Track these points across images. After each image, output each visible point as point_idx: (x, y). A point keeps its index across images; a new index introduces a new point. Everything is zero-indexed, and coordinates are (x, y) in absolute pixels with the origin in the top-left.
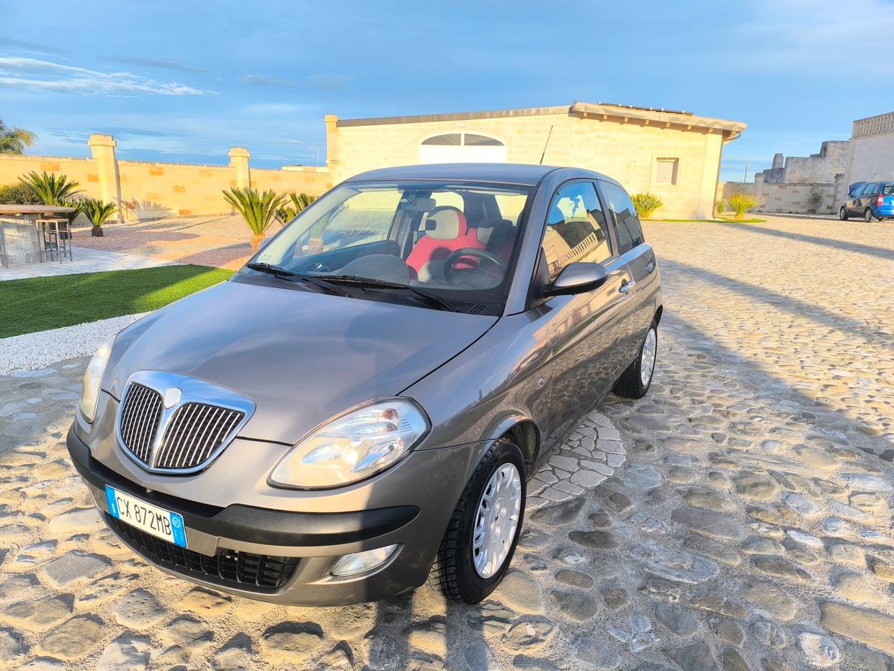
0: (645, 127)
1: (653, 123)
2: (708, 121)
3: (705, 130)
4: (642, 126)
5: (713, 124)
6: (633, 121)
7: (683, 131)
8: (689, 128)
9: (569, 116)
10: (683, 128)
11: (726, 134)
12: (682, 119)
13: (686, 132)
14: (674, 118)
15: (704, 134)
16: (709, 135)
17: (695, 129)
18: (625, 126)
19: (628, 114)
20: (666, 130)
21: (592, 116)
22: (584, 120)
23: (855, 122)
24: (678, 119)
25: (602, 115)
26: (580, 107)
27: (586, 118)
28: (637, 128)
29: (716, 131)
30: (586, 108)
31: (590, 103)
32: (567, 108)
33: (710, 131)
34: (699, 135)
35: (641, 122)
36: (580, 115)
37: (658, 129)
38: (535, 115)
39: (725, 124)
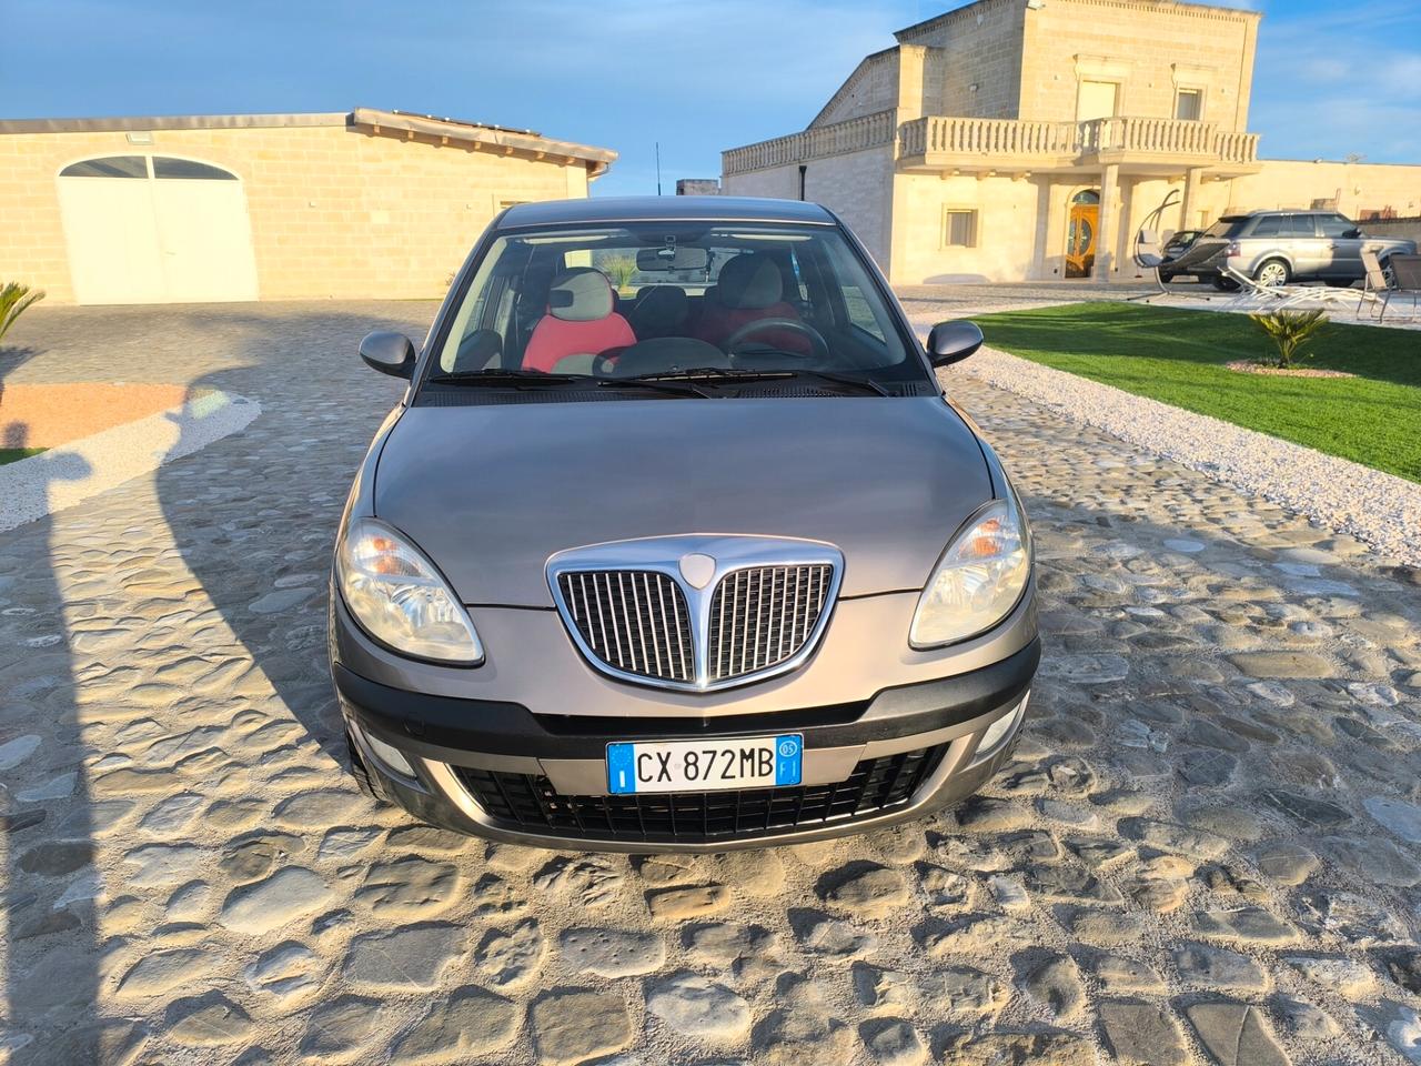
0: (475, 153)
1: (488, 148)
2: (565, 147)
3: (562, 160)
4: (469, 151)
5: (574, 150)
6: (456, 142)
7: (531, 161)
8: (540, 157)
9: (347, 130)
10: (531, 155)
11: (591, 166)
12: (527, 141)
13: (536, 163)
14: (517, 140)
15: (561, 166)
16: (568, 167)
17: (550, 158)
18: (444, 150)
19: (446, 131)
20: (506, 159)
21: (388, 132)
22: (375, 138)
23: (723, 153)
24: (523, 142)
25: (406, 132)
26: (363, 115)
27: (377, 135)
28: (462, 154)
29: (578, 162)
30: (377, 118)
31: (381, 110)
32: (342, 117)
33: (570, 162)
34: (555, 167)
35: (468, 145)
36: (368, 130)
37: (494, 157)
38: (286, 126)
39: (588, 151)
